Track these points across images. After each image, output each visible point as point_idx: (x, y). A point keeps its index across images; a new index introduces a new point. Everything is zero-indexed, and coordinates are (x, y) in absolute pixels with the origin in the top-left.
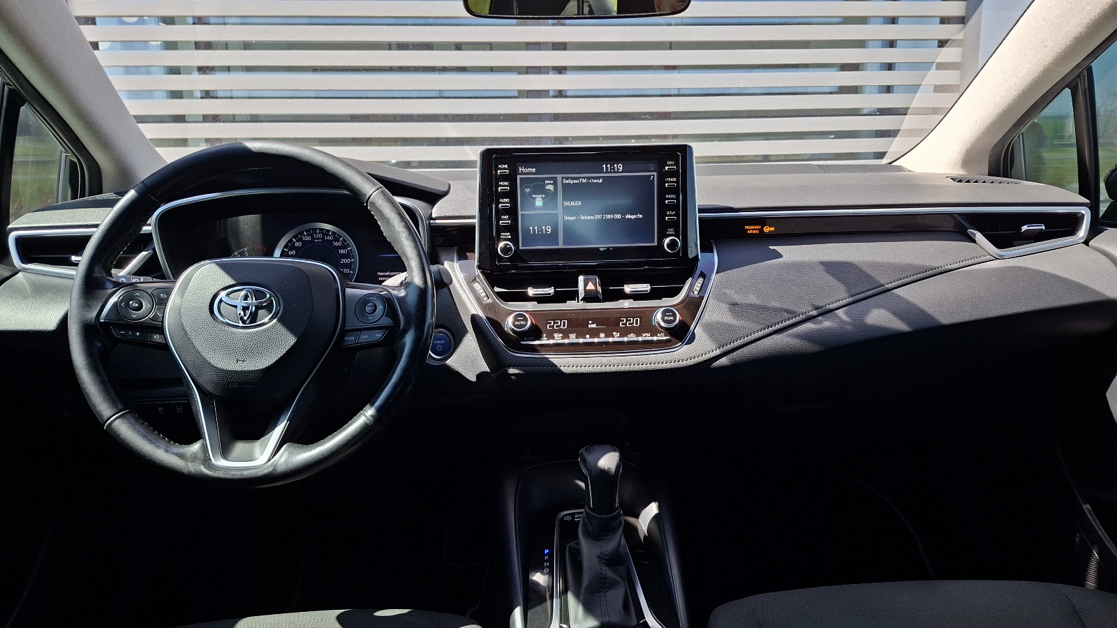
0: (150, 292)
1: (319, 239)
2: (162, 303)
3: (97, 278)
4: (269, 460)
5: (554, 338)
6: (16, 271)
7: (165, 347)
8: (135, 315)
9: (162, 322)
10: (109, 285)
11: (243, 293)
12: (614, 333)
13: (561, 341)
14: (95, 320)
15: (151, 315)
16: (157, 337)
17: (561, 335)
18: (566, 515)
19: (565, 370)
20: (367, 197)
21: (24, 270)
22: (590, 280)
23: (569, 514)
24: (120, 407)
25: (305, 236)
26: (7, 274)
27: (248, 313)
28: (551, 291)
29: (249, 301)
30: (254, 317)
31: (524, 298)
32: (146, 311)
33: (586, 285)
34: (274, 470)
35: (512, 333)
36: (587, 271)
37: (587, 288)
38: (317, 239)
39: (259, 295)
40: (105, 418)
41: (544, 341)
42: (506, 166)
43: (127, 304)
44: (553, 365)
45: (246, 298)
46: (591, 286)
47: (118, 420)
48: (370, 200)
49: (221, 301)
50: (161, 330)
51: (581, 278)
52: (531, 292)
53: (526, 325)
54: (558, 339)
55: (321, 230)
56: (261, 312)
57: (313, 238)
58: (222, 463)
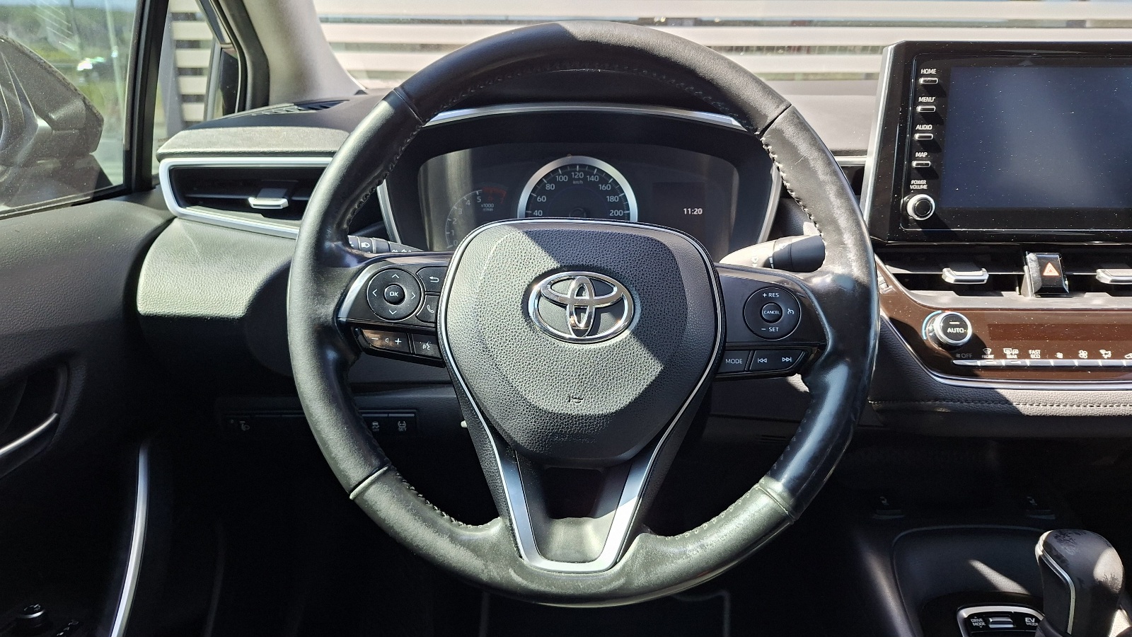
0: (413, 271)
1: (579, 179)
2: (433, 291)
3: (331, 249)
4: (615, 563)
5: (1004, 356)
6: (169, 217)
7: (440, 362)
8: (394, 310)
9: (436, 323)
10: (349, 259)
11: (573, 285)
12: (1103, 352)
13: (1019, 362)
14: (333, 318)
15: (418, 312)
16: (427, 348)
17: (1016, 351)
18: (972, 616)
19: (1025, 409)
20: (769, 121)
21: (182, 216)
22: (1050, 260)
23: (979, 615)
24: (376, 462)
25: (559, 175)
26: (158, 221)
27: (585, 317)
28: (982, 275)
29: (586, 296)
30: (595, 327)
31: (939, 284)
32: (409, 305)
33: (1042, 267)
34: (628, 582)
35: (936, 346)
36: (1040, 246)
37: (1045, 274)
38: (576, 180)
39: (601, 288)
40: (354, 482)
41: (990, 360)
42: (933, 71)
43: (381, 293)
44: (1007, 402)
45: (580, 292)
46: (1051, 271)
47: (374, 486)
48: (773, 126)
49: (539, 295)
50: (433, 336)
51: (1031, 257)
52: (950, 276)
53: (965, 334)
54: (1011, 356)
55: (582, 166)
56: (605, 317)
57: (571, 179)
58: (543, 564)
